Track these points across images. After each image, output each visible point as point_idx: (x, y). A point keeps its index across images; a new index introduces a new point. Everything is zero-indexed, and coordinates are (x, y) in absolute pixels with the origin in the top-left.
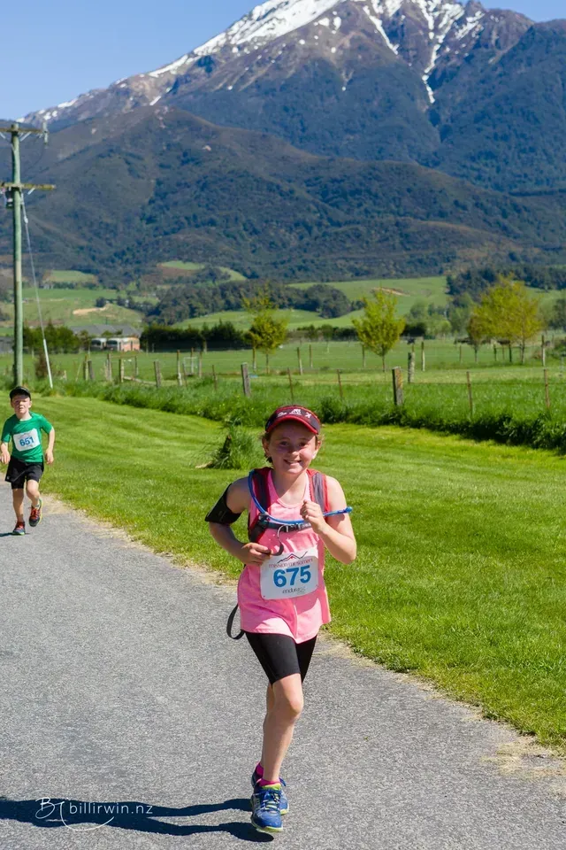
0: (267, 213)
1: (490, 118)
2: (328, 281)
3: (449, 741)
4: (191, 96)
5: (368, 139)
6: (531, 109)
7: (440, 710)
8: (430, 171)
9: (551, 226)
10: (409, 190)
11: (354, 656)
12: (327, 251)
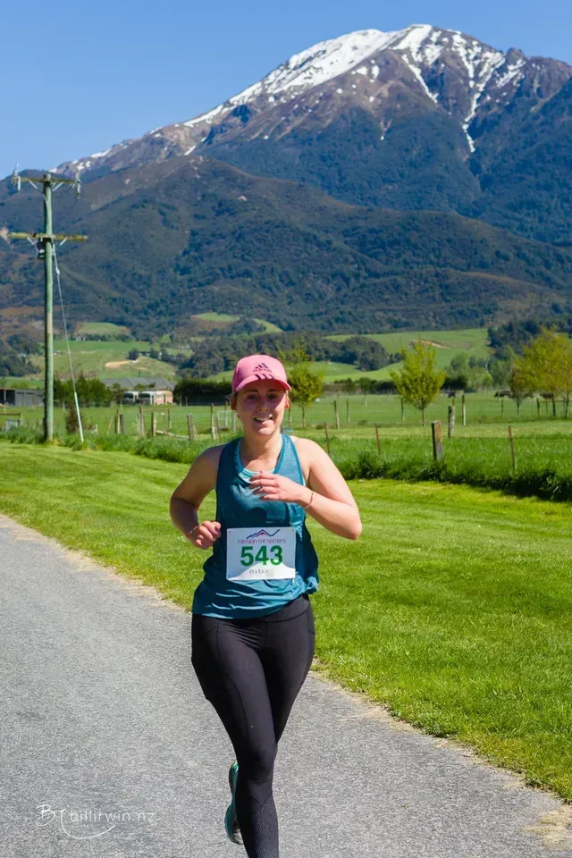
0: (304, 264)
1: (531, 167)
2: (366, 333)
3: (490, 809)
4: (227, 146)
5: (407, 188)
7: (481, 777)
8: (471, 221)
10: (449, 241)
11: (391, 719)
12: (365, 303)
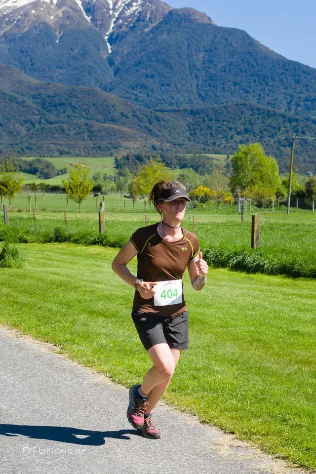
0: (8, 114)
1: (143, 64)
2: (44, 157)
3: (184, 436)
5: (71, 73)
6: (168, 60)
7: (173, 418)
8: (107, 94)
9: (178, 131)
10: (94, 105)
11: (112, 383)
12: (44, 139)
